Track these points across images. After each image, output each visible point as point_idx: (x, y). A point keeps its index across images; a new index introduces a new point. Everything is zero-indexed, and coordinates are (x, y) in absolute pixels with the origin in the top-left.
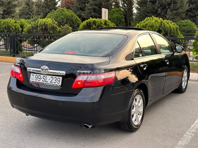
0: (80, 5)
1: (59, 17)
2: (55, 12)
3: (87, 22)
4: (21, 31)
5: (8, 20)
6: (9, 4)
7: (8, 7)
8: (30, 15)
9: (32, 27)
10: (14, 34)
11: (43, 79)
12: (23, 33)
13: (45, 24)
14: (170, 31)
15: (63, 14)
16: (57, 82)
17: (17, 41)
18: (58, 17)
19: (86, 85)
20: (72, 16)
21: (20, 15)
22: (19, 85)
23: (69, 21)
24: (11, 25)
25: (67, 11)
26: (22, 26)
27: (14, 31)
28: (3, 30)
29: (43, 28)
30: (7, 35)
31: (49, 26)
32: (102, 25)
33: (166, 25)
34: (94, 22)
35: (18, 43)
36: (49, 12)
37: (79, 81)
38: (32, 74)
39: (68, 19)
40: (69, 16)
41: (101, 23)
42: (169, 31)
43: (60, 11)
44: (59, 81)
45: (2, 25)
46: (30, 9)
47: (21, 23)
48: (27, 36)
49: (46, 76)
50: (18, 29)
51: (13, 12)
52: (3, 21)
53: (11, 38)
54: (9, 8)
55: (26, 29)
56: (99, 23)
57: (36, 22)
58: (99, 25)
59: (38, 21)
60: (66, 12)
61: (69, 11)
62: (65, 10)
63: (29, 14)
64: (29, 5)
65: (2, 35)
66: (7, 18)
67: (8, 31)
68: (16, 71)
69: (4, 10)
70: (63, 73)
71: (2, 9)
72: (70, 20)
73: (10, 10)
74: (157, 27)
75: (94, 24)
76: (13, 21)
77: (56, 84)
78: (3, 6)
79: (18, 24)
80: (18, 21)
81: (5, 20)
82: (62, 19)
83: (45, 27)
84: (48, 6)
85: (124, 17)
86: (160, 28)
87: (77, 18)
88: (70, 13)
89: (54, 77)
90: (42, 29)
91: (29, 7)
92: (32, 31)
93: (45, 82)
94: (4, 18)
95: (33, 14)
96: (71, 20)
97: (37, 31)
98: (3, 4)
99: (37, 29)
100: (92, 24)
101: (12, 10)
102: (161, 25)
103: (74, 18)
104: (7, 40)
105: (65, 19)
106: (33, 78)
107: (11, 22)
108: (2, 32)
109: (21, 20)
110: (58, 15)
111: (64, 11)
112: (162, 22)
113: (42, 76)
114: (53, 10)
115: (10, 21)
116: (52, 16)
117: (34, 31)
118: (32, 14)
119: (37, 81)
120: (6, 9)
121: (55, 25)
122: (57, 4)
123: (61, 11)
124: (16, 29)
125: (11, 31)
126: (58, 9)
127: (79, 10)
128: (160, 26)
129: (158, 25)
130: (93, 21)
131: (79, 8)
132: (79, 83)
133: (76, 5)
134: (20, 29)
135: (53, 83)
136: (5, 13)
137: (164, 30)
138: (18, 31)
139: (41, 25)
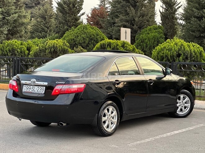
0: (113, 18)
1: (80, 37)
2: (76, 29)
3: (101, 44)
4: (28, 54)
5: (13, 41)
6: (15, 22)
7: (14, 25)
8: (46, 32)
9: (40, 50)
10: (18, 58)
11: (32, 89)
12: (29, 56)
13: (54, 46)
14: (191, 55)
15: (85, 33)
16: (42, 91)
17: (22, 66)
18: (78, 36)
19: (61, 92)
20: (97, 35)
21: (32, 33)
22: (15, 94)
23: (92, 41)
24: (16, 47)
25: (92, 28)
26: (29, 49)
27: (20, 54)
28: (6, 53)
29: (52, 51)
30: (11, 59)
31: (59, 48)
32: (118, 47)
33: (186, 48)
34: (109, 45)
35: (22, 69)
36: (68, 30)
37: (57, 90)
38: (24, 86)
39: (91, 39)
40: (94, 35)
41: (117, 45)
42: (189, 55)
43: (81, 28)
44: (43, 90)
45: (6, 47)
46: (46, 24)
47: (28, 45)
48: (34, 60)
49: (34, 86)
50: (24, 52)
51: (19, 32)
52: (7, 42)
53: (15, 63)
54: (15, 27)
55: (33, 52)
56: (114, 45)
57: (45, 43)
58: (114, 47)
59: (47, 43)
60: (89, 30)
61: (94, 28)
62: (89, 27)
63: (44, 32)
64: (45, 19)
65: (5, 59)
66: (12, 39)
67: (12, 54)
68: (13, 84)
69: (10, 29)
70: (46, 84)
71: (7, 28)
72: (94, 40)
73: (16, 29)
74: (175, 50)
75: (109, 46)
76: (19, 42)
77: (41, 92)
78: (8, 25)
79: (24, 46)
80: (24, 42)
81: (9, 41)
82: (84, 39)
83: (54, 50)
84: (66, 21)
85: (164, 36)
86: (180, 52)
87: (103, 37)
88: (95, 31)
89: (40, 87)
90: (50, 52)
91: (45, 21)
92: (40, 54)
93: (33, 91)
94: (8, 39)
95: (50, 31)
96: (96, 39)
97: (46, 55)
98: (8, 22)
99: (45, 52)
100: (106, 46)
101: (18, 29)
102: (181, 48)
103: (100, 37)
104: (10, 65)
105: (88, 39)
106: (25, 89)
107: (16, 44)
108: (5, 55)
109: (28, 42)
110: (79, 33)
111: (87, 29)
112: (182, 45)
113: (31, 87)
114: (73, 27)
115: (15, 42)
116: (71, 34)
117: (41, 54)
118: (48, 31)
119: (28, 91)
120: (11, 28)
121: (66, 48)
122: (79, 19)
123: (83, 29)
124: (21, 52)
125: (15, 55)
126: (79, 26)
127: (111, 26)
128: (179, 50)
129: (177, 49)
130: (108, 42)
131: (112, 22)
132: (57, 91)
133: (108, 19)
134: (27, 52)
135: (39, 92)
136: (9, 33)
137: (184, 54)
138: (24, 54)
139: (49, 48)
